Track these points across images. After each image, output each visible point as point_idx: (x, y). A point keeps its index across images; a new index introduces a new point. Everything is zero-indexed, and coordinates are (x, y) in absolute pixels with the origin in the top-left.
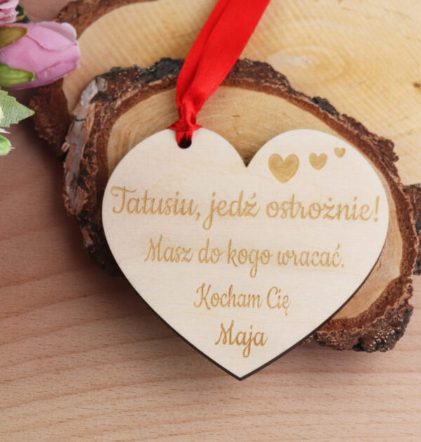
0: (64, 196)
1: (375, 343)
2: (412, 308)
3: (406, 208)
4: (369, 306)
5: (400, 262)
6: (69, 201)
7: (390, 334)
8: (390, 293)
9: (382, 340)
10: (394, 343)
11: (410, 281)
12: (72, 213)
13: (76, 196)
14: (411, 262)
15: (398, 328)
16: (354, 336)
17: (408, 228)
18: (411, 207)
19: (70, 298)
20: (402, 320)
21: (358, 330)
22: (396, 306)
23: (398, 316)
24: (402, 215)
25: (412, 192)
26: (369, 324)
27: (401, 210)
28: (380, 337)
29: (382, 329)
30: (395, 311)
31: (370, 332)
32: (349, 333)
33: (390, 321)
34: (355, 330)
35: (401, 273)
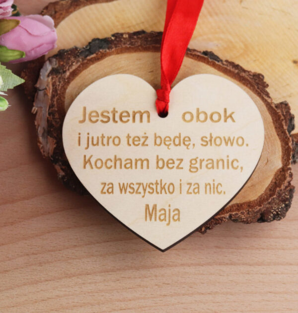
0: (39, 144)
1: (272, 215)
2: (294, 187)
3: (279, 119)
4: (264, 190)
5: (281, 157)
6: (43, 147)
7: (282, 207)
8: (278, 179)
9: (277, 212)
10: (285, 214)
11: (290, 169)
12: (46, 155)
13: (47, 143)
14: (288, 155)
15: (287, 203)
16: (257, 212)
17: (282, 132)
18: (282, 117)
19: (49, 213)
20: (288, 197)
21: (259, 208)
22: (283, 187)
23: (286, 194)
24: (277, 124)
25: (282, 107)
26: (266, 203)
27: (276, 121)
28: (275, 210)
29: (276, 204)
30: (283, 191)
31: (267, 208)
32: (253, 211)
33: (280, 198)
34: (257, 208)
35: (283, 164)
